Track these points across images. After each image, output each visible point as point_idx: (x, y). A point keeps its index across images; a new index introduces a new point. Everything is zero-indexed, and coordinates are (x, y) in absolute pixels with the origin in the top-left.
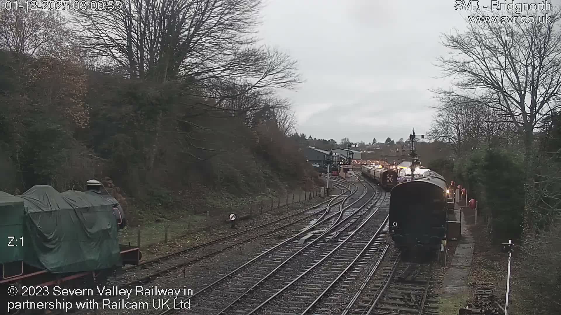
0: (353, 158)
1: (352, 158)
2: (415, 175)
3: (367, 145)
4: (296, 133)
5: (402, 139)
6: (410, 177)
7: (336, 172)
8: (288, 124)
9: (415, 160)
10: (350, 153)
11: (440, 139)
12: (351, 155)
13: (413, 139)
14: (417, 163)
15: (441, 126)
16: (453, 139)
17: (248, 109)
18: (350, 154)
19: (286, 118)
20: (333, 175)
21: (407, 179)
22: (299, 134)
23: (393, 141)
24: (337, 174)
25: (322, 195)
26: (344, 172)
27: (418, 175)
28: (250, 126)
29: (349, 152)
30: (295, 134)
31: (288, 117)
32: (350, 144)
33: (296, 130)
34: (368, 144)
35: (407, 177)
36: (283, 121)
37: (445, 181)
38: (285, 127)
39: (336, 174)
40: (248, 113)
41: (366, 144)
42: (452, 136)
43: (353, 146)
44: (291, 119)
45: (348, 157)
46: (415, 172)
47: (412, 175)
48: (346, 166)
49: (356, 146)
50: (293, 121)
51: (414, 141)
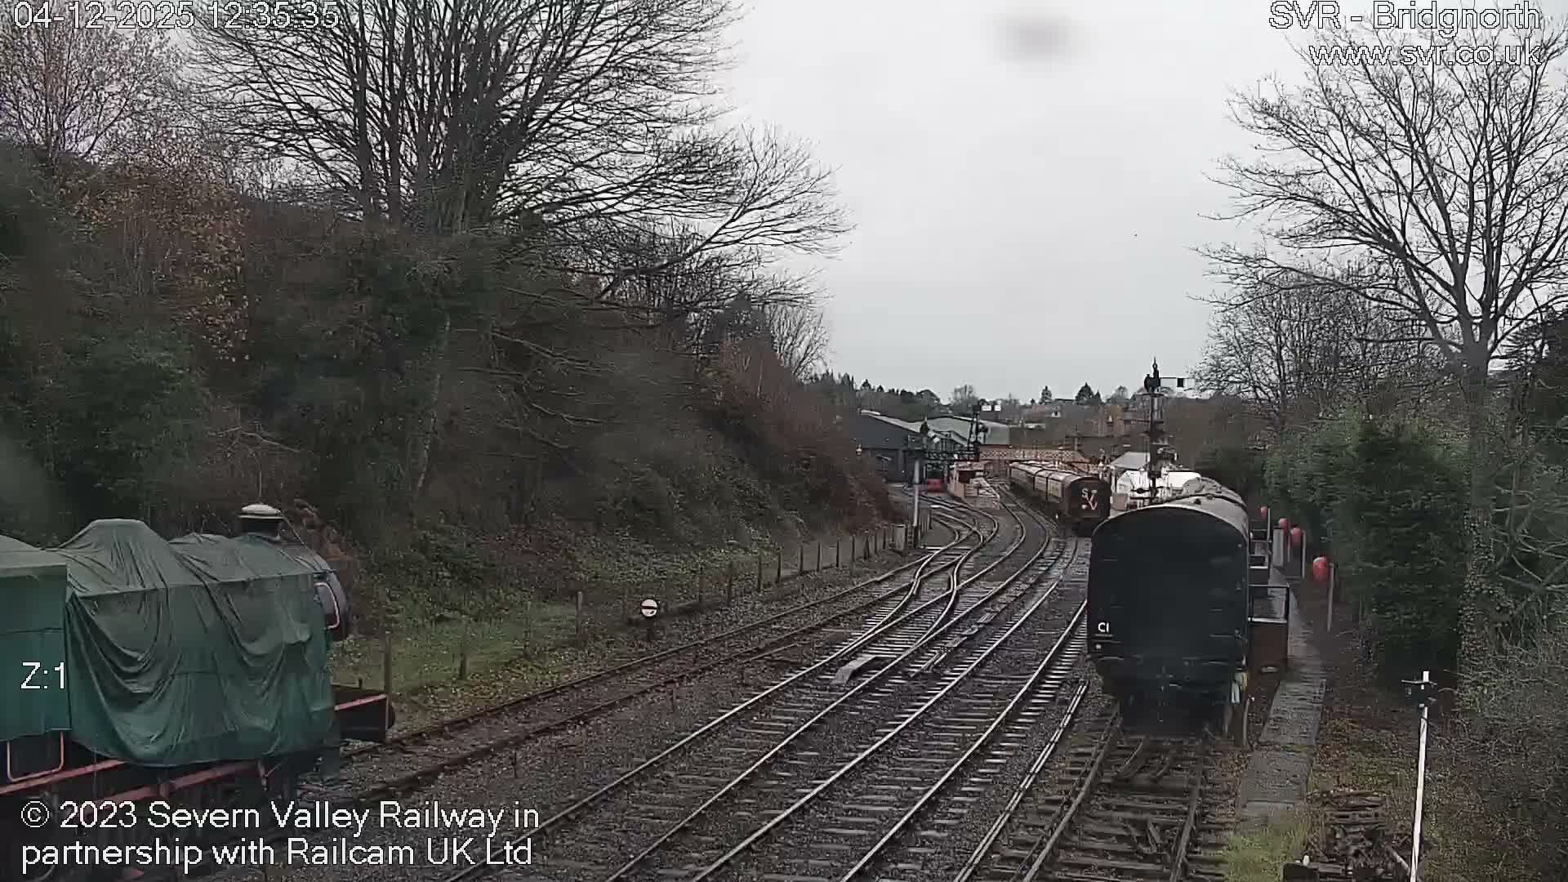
0: (987, 443)
1: (982, 442)
2: (1160, 490)
3: (1025, 407)
4: (828, 372)
5: (1122, 388)
6: (1147, 495)
7: (938, 481)
8: (803, 347)
9: (1160, 447)
10: (977, 428)
11: (1232, 390)
12: (982, 434)
13: (1153, 390)
14: (1167, 457)
15: (1233, 352)
16: (1264, 388)
17: (693, 307)
18: (978, 431)
19: (798, 331)
20: (929, 490)
21: (1139, 502)
22: (835, 376)
23: (1098, 394)
24: (942, 488)
25: (900, 546)
26: (961, 481)
29: (974, 425)
30: (823, 376)
31: (805, 327)
32: (979, 402)
33: (826, 365)
34: (1028, 402)
35: (1136, 495)
36: (790, 340)
37: (1242, 506)
38: (796, 355)
39: (937, 486)
40: (693, 316)
41: (1021, 402)
42: (1264, 382)
43: (986, 408)
44: (811, 334)
45: (972, 440)
46: (1159, 483)
47: (1150, 489)
48: (965, 466)
49: (993, 408)
50: (817, 339)
51: (1155, 396)
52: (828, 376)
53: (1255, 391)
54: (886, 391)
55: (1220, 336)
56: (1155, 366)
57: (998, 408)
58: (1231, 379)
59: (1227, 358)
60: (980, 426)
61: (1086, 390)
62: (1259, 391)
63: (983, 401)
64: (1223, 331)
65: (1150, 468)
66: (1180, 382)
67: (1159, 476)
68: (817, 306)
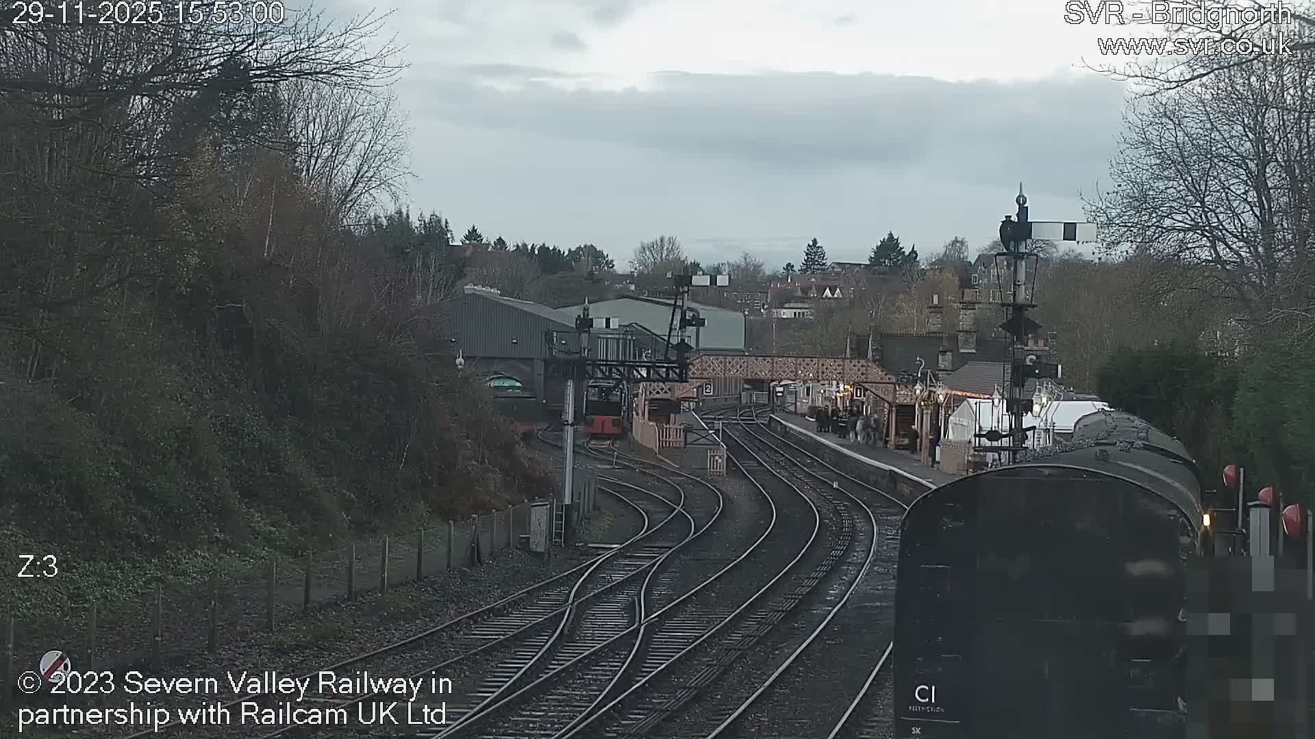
0: (701, 346)
1: (693, 344)
2: (1029, 433)
3: (774, 278)
4: (400, 213)
5: (957, 244)
6: (1005, 442)
7: (609, 419)
8: (352, 163)
9: (1031, 352)
10: (683, 319)
11: (1168, 244)
12: (691, 330)
13: (1016, 247)
14: (1044, 371)
15: (1171, 172)
16: (1230, 240)
17: (138, 84)
18: (684, 323)
19: (341, 132)
20: (595, 436)
21: (990, 456)
22: (415, 222)
23: (913, 251)
24: (616, 431)
25: (539, 542)
26: (653, 415)
27: (1047, 431)
28: (148, 177)
29: (678, 312)
30: (390, 218)
31: (354, 125)
32: (686, 268)
33: (395, 197)
34: (780, 268)
35: (985, 442)
36: (327, 151)
37: (1187, 463)
38: (338, 180)
39: (609, 429)
40: (139, 103)
41: (768, 270)
42: (1231, 228)
43: (700, 280)
44: (367, 138)
45: (674, 341)
46: (1028, 421)
47: (1011, 432)
48: (661, 391)
49: (713, 281)
50: (379, 147)
51: (1021, 256)
52: (399, 222)
53: (1214, 247)
54: (511, 248)
55: (1147, 143)
56: (1021, 202)
57: (722, 280)
58: (1167, 222)
59: (1161, 185)
60: (689, 315)
61: (889, 247)
62: (1221, 247)
63: (696, 266)
64: (1152, 133)
65: (1011, 393)
66: (1070, 232)
67: (1029, 407)
68: (378, 81)
